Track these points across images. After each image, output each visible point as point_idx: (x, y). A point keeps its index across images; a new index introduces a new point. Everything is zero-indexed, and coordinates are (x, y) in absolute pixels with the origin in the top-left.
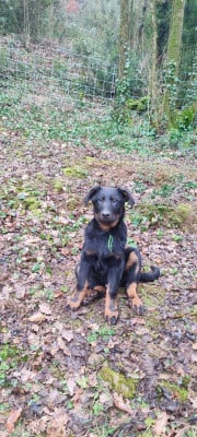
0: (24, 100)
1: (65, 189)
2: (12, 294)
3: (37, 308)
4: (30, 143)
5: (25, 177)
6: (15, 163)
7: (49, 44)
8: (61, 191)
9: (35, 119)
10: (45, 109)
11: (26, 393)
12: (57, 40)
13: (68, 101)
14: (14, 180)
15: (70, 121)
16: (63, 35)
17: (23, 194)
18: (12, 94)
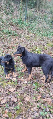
0: (36, 26)
1: (47, 49)
2: (36, 72)
3: (42, 76)
4: (38, 37)
5: (37, 45)
6: (35, 42)
7: (43, 10)
8: (46, 50)
9: (39, 31)
10: (41, 28)
11: (41, 93)
12: (45, 9)
13: (48, 26)
14: (35, 46)
15: (48, 32)
16: (47, 8)
17: (37, 50)
18: (33, 24)
